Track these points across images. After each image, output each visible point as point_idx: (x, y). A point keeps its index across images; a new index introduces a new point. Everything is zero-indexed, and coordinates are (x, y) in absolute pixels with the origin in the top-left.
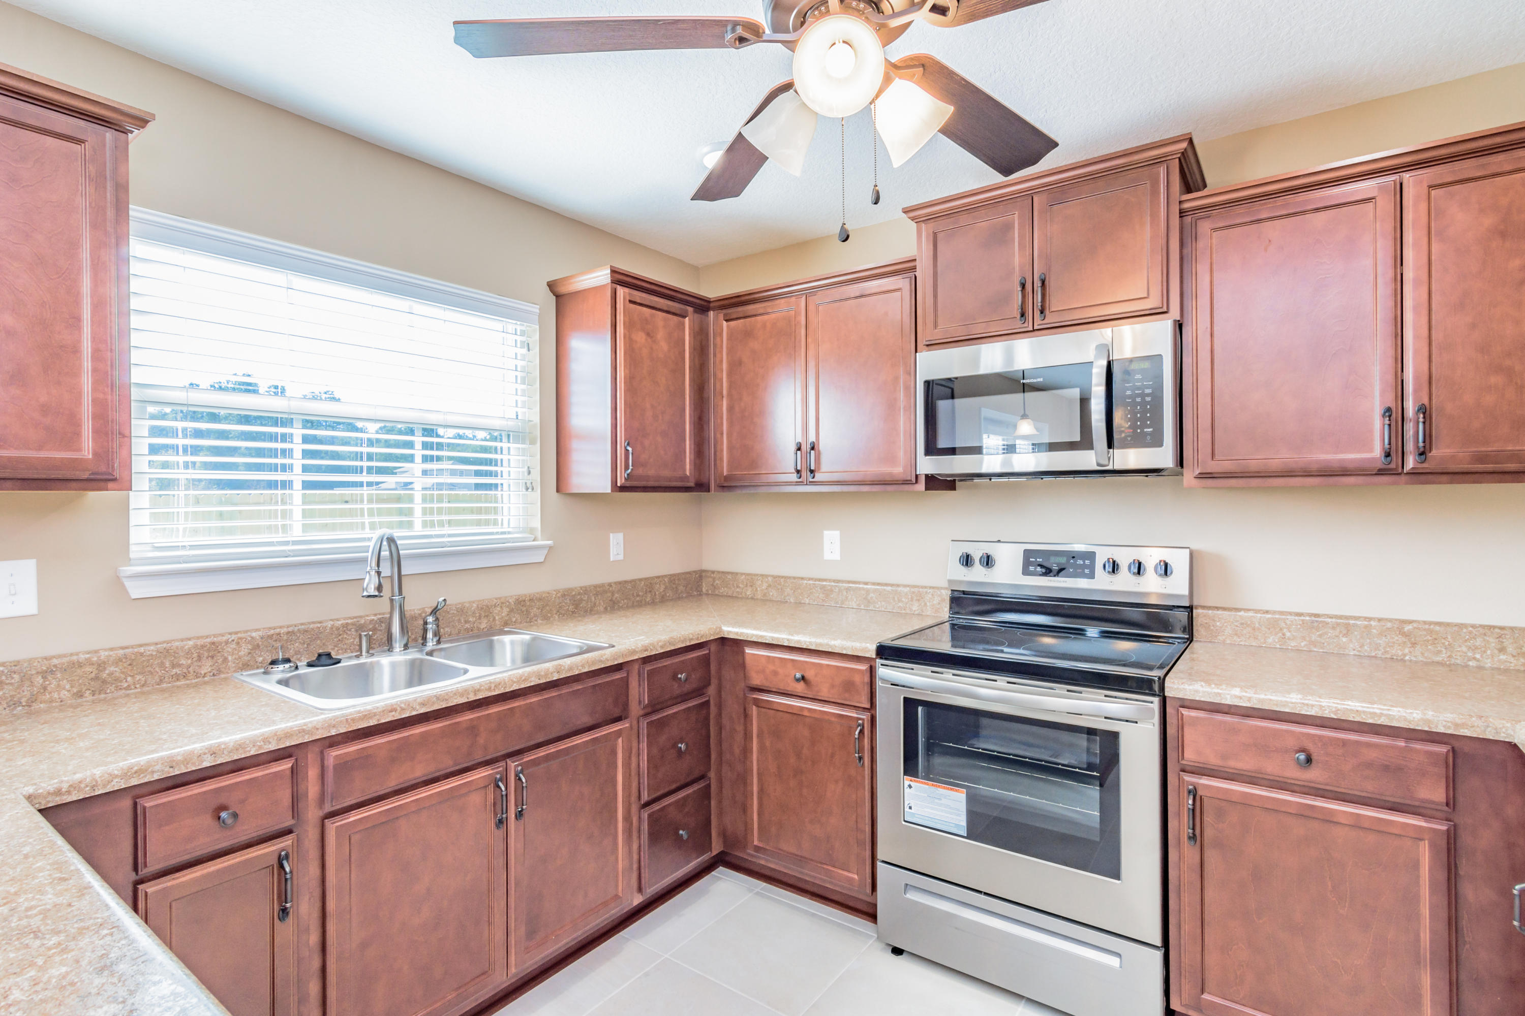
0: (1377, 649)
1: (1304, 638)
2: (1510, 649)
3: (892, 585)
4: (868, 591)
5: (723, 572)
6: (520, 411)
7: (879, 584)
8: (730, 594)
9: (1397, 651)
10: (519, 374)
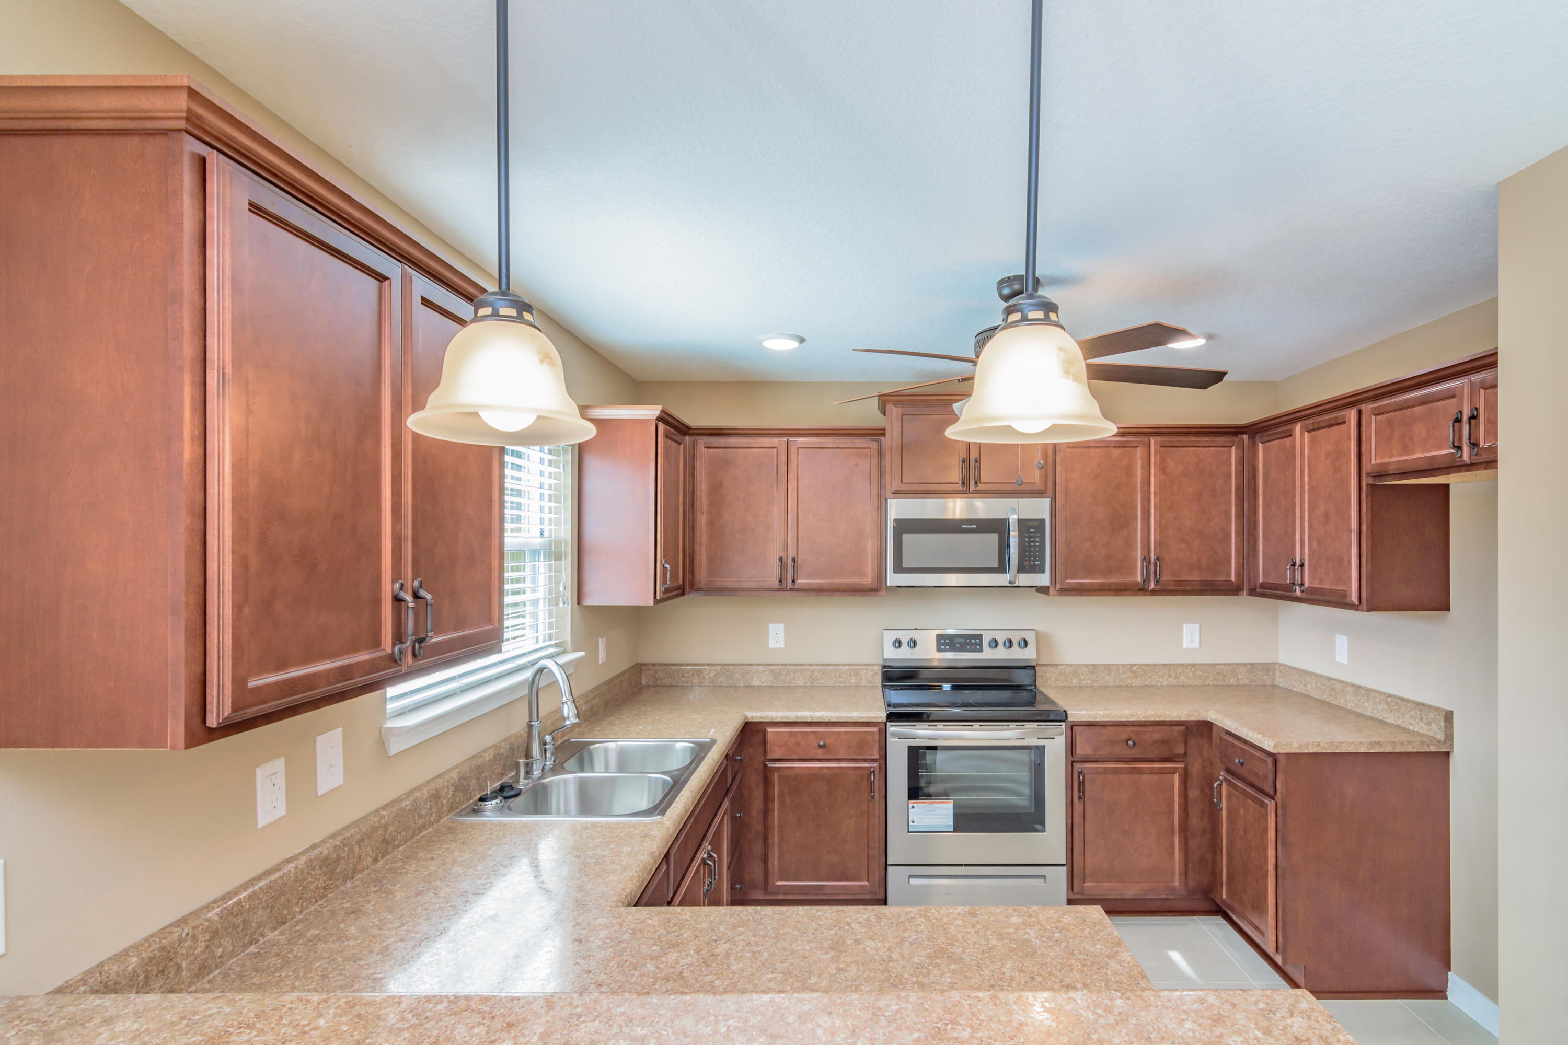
0: (1121, 681)
1: (1089, 679)
2: (1173, 675)
3: (833, 665)
4: (813, 672)
5: (665, 665)
6: (546, 528)
7: (822, 665)
8: (674, 683)
9: (1129, 682)
10: (547, 492)
